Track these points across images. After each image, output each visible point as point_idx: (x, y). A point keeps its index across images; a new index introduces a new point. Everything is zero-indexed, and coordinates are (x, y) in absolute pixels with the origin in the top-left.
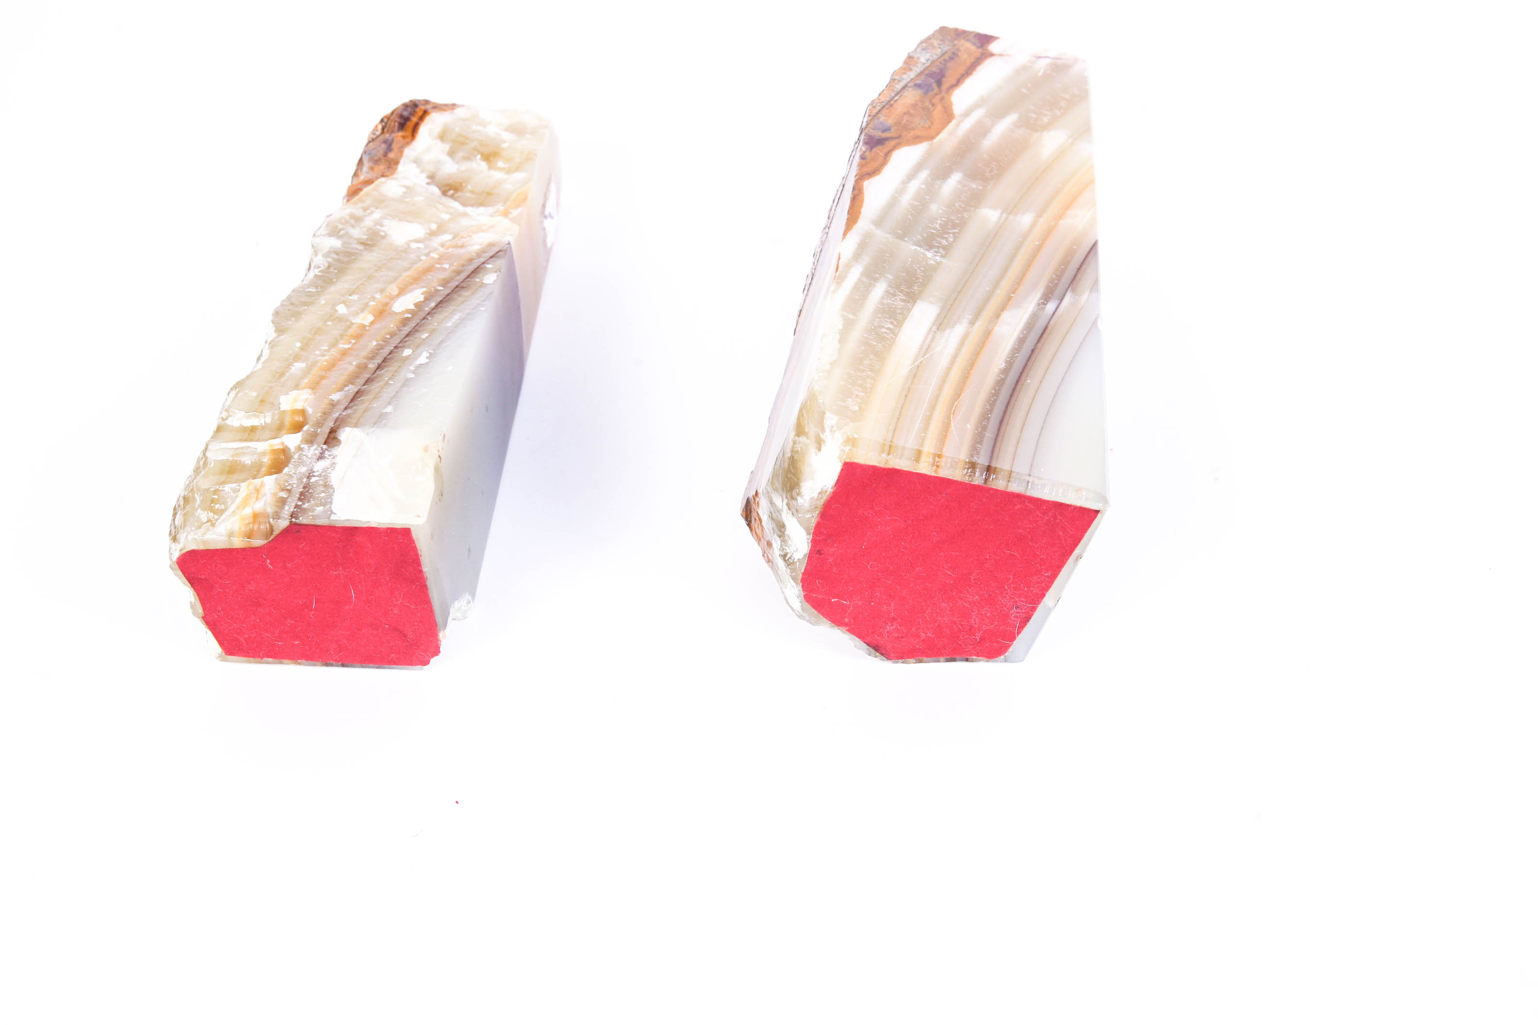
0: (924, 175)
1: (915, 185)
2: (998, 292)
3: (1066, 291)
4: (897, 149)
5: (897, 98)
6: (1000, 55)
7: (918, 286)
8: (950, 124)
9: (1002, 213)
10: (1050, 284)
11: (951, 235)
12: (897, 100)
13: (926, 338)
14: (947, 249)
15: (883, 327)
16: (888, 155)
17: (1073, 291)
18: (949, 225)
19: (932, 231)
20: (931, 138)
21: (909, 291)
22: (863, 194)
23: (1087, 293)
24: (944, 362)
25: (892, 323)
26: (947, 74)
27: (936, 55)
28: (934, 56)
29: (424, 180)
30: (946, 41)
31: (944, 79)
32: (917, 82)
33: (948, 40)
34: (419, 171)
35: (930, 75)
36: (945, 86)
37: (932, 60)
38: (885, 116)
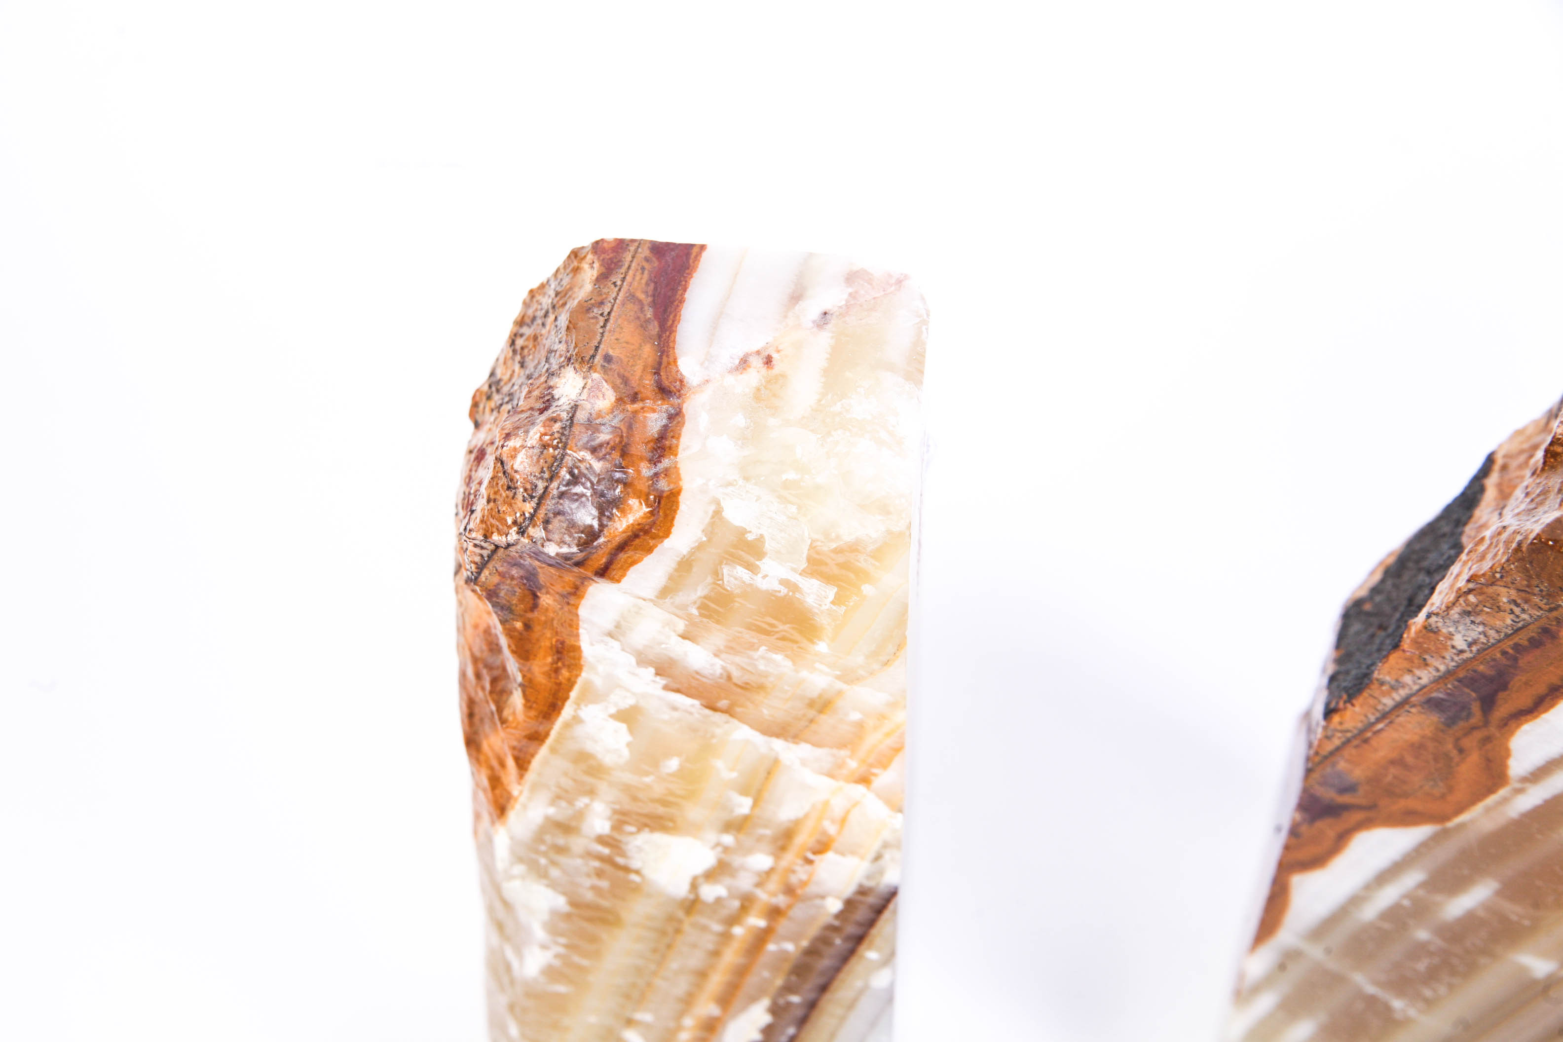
1: (1390, 895)
4: (1366, 829)
5: (1380, 726)
8: (1494, 795)
11: (1444, 986)
12: (1381, 729)
14: (1431, 1001)
16: (1344, 837)
18: (1444, 969)
19: (1407, 972)
20: (1440, 818)
26: (1512, 683)
27: (1498, 632)
28: (1492, 633)
29: (654, 681)
30: (1535, 595)
31: (1501, 695)
32: (1434, 695)
33: (1541, 591)
34: (633, 660)
35: (1472, 681)
36: (1502, 710)
37: (1483, 643)
38: (1347, 761)
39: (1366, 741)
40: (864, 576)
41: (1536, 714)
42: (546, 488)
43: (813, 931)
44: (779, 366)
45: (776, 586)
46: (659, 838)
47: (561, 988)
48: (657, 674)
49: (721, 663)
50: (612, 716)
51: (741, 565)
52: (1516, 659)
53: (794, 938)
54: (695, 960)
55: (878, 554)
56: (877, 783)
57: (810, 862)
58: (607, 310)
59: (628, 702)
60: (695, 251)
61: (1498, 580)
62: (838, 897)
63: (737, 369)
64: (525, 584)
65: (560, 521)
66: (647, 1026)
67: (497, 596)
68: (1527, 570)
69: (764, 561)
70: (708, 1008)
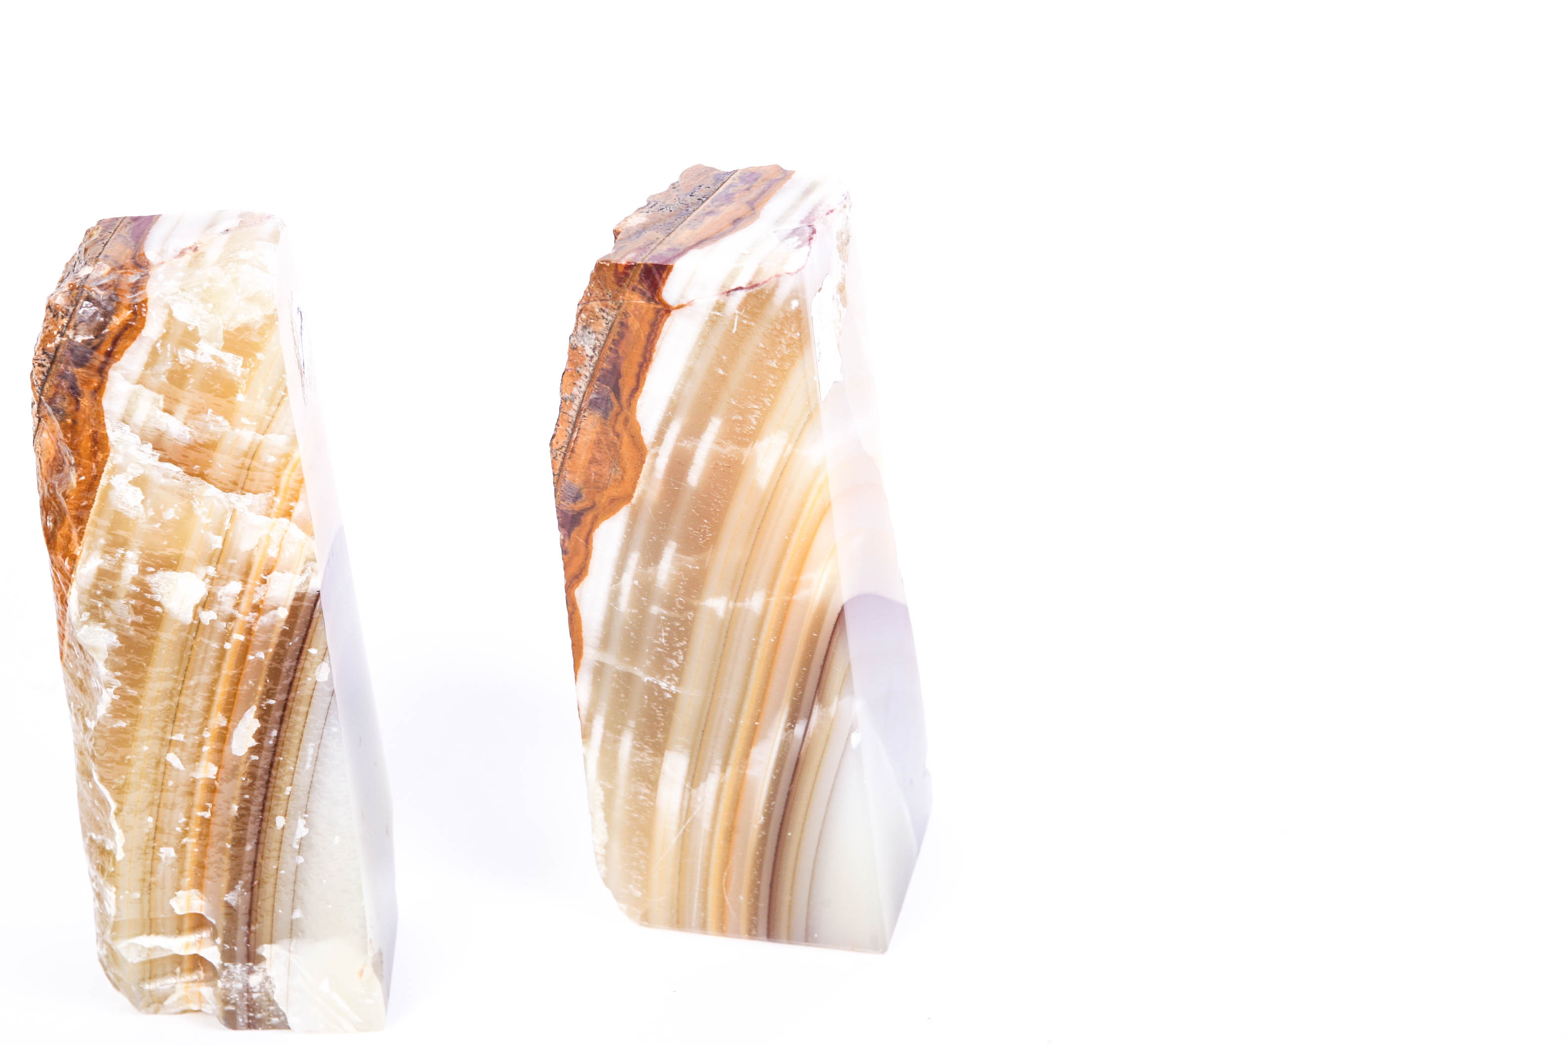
0: (634, 558)
1: (628, 581)
2: (742, 722)
3: (813, 704)
4: (596, 528)
5: (575, 435)
6: (680, 307)
7: (661, 732)
8: (645, 465)
9: (728, 602)
10: (794, 698)
11: (680, 652)
12: (577, 437)
13: (683, 798)
14: (679, 672)
15: (640, 794)
16: (588, 540)
17: (820, 701)
18: (675, 636)
19: (659, 650)
20: (628, 498)
21: (654, 741)
22: (578, 610)
23: (836, 699)
24: (706, 825)
25: (648, 788)
26: (621, 370)
27: (602, 335)
28: (600, 337)
29: (153, 455)
30: (608, 300)
31: (621, 381)
32: (591, 397)
33: (610, 296)
34: (138, 439)
35: (603, 379)
36: (625, 393)
37: (599, 346)
38: (570, 472)
39: (573, 451)
40: (257, 347)
41: (640, 389)
42: (74, 310)
43: (275, 639)
44: (200, 250)
45: (210, 360)
46: (170, 574)
47: (122, 724)
48: (154, 449)
49: (189, 429)
50: (130, 482)
51: (188, 348)
52: (616, 352)
53: (265, 646)
54: (205, 678)
55: (262, 332)
56: (295, 514)
57: (264, 582)
58: (105, 242)
59: (139, 472)
60: (155, 218)
61: (590, 298)
62: (284, 607)
63: (179, 256)
64: (70, 392)
65: (83, 325)
66: (182, 745)
67: (55, 403)
68: (599, 284)
69: (200, 343)
70: (218, 720)
